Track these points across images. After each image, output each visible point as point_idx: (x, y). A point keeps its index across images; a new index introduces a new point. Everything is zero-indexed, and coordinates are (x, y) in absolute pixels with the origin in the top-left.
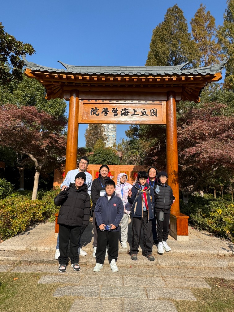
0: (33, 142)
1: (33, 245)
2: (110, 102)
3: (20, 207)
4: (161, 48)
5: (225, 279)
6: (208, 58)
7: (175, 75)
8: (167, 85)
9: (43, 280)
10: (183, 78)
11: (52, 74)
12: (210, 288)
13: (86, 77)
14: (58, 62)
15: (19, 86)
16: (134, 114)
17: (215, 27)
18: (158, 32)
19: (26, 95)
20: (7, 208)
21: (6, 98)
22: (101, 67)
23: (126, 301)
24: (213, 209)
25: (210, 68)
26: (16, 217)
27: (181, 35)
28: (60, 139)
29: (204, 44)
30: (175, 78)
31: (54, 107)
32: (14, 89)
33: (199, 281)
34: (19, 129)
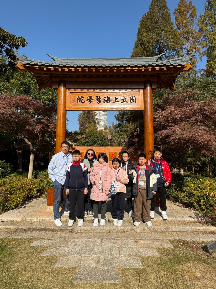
0: (27, 127)
1: (28, 216)
2: (94, 91)
3: (17, 185)
4: (146, 37)
5: (187, 240)
6: (189, 46)
7: (150, 66)
8: (150, 75)
9: (35, 244)
10: (157, 68)
11: (42, 67)
12: (173, 247)
13: (72, 69)
14: (47, 55)
15: (15, 76)
16: (115, 102)
17: (197, 16)
18: (143, 22)
19: (21, 84)
20: (6, 186)
21: (4, 87)
22: (85, 59)
23: (102, 258)
24: (186, 184)
25: (182, 59)
26: (13, 193)
27: (165, 24)
28: (51, 124)
29: (186, 32)
30: (150, 69)
31: (47, 95)
32: (11, 78)
33: (165, 242)
34: (14, 116)
